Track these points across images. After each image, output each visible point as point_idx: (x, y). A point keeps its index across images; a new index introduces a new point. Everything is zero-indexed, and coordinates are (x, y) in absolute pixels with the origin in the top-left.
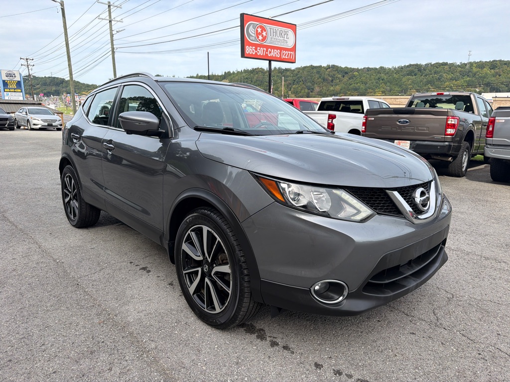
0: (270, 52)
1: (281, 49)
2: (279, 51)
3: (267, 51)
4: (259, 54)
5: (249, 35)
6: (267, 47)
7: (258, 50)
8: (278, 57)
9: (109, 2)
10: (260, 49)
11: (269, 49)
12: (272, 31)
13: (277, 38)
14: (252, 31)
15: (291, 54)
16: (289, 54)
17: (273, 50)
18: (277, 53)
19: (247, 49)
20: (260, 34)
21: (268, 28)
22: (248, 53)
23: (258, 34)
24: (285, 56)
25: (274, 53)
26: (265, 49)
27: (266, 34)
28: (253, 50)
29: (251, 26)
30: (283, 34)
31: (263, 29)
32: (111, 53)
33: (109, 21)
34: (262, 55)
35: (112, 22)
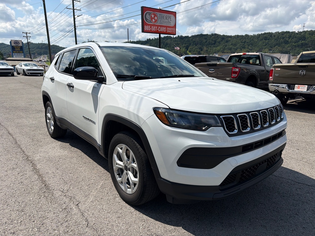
0: (160, 29)
1: (166, 27)
3: (158, 28)
4: (152, 30)
5: (146, 19)
6: (158, 26)
7: (152, 28)
8: (165, 31)
10: (153, 28)
11: (159, 27)
12: (161, 16)
13: (164, 20)
14: (148, 17)
15: (173, 30)
16: (171, 29)
17: (161, 28)
19: (145, 28)
20: (153, 18)
21: (158, 15)
22: (146, 30)
23: (152, 18)
24: (169, 31)
25: (163, 29)
26: (156, 27)
27: (157, 18)
28: (149, 28)
29: (148, 14)
30: (168, 18)
31: (155, 15)
32: (74, 29)
33: (72, 10)
34: (154, 30)
35: (75, 10)
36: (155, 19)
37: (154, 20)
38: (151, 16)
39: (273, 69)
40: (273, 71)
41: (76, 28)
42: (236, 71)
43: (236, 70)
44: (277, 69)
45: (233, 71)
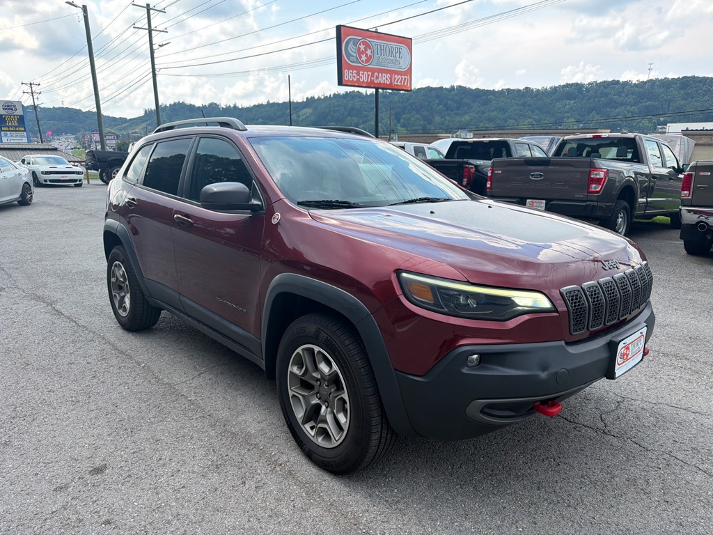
0: (377, 78)
1: (391, 72)
2: (388, 75)
3: (373, 76)
4: (362, 81)
5: (349, 55)
6: (373, 71)
7: (361, 75)
8: (388, 83)
9: (148, 5)
10: (363, 74)
11: (376, 74)
12: (379, 47)
13: (387, 57)
14: (352, 49)
15: (405, 79)
16: (402, 78)
17: (380, 74)
18: (387, 79)
19: (346, 74)
20: (363, 53)
21: (374, 44)
22: (347, 79)
23: (360, 53)
24: (397, 81)
25: (383, 79)
26: (370, 73)
27: (371, 52)
28: (354, 75)
29: (352, 42)
30: (394, 52)
31: (367, 46)
32: (151, 75)
33: (148, 31)
34: (366, 81)
35: (153, 32)
36: (367, 55)
37: (364, 58)
38: (359, 48)
39: (694, 173)
40: (692, 177)
41: (156, 72)
42: (598, 177)
43: (599, 175)
44: (702, 174)
45: (592, 176)
